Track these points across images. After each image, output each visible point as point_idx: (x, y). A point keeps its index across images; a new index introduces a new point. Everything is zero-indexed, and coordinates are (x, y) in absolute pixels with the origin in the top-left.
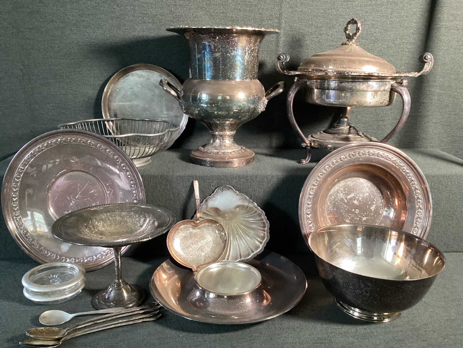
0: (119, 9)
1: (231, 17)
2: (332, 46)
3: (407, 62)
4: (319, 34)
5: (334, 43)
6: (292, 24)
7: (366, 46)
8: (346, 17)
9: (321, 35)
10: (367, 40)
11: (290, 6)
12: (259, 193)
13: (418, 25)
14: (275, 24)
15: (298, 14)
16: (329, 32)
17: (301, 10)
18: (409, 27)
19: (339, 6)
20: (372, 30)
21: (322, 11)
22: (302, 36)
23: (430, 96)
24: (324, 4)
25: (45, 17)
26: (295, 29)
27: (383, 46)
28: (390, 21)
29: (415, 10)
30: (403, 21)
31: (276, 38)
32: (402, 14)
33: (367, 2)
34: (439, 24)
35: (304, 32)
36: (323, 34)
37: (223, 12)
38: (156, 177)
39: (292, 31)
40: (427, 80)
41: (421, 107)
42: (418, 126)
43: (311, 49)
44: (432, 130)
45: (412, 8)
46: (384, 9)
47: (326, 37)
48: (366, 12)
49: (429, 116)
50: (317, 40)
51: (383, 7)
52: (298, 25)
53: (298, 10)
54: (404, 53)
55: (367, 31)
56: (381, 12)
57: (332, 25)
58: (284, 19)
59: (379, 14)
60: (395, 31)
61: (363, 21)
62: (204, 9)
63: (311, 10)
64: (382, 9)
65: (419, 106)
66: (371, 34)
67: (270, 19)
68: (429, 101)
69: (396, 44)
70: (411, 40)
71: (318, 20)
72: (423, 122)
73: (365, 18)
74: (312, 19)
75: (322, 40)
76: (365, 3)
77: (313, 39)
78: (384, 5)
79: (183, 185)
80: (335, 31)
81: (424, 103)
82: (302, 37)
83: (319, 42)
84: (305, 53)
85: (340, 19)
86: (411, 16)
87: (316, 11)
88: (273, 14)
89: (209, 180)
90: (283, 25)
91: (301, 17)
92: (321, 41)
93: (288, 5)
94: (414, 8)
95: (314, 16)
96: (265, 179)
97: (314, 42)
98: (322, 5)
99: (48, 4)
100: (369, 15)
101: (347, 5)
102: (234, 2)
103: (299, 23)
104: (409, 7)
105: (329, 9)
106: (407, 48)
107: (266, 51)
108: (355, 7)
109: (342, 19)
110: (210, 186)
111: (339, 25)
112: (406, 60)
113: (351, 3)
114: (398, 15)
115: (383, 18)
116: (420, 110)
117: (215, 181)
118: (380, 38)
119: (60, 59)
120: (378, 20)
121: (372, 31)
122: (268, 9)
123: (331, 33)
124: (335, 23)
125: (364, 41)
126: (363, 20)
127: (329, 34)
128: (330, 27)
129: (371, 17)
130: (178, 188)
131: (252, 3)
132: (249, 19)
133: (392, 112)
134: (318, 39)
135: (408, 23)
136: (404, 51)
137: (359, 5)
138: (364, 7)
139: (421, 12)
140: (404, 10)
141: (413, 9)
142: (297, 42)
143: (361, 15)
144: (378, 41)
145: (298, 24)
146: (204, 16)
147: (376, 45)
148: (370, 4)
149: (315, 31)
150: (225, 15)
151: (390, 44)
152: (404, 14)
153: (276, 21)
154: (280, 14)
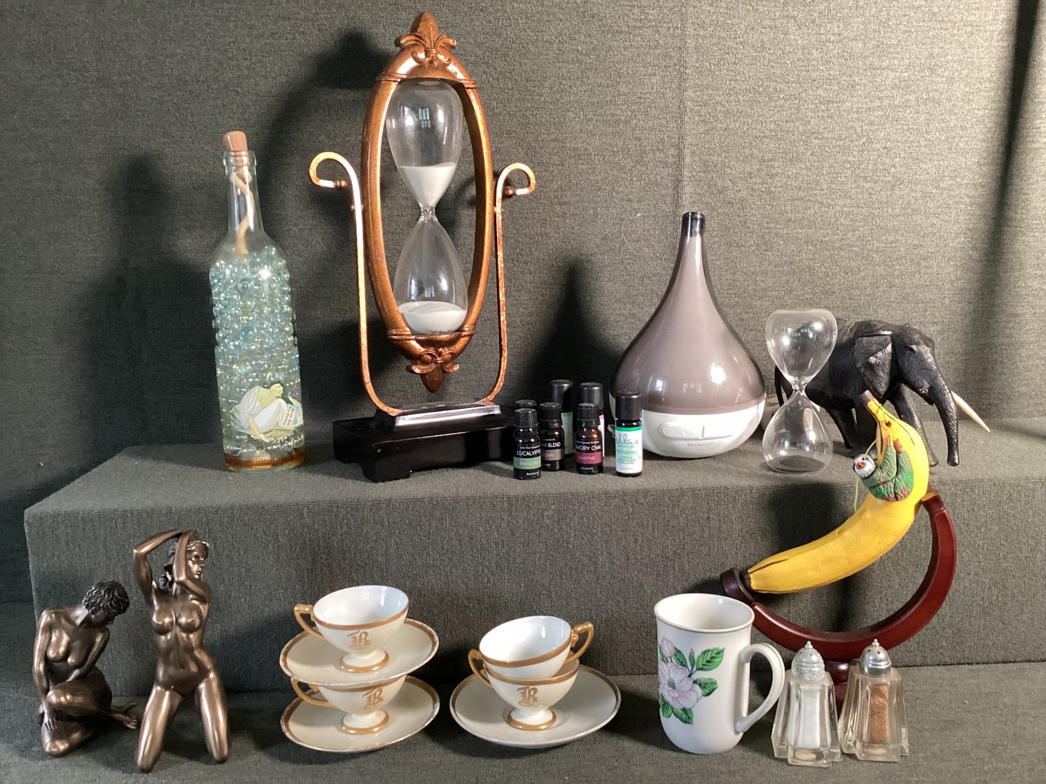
0: (331, 143)
1: (575, 149)
2: (798, 199)
3: (971, 226)
4: (767, 175)
5: (802, 194)
6: (707, 158)
7: (874, 197)
8: (826, 135)
9: (772, 176)
10: (876, 182)
11: (702, 118)
12: (654, 529)
13: (990, 145)
14: (671, 160)
15: (719, 134)
16: (789, 171)
17: (725, 126)
18: (971, 149)
19: (809, 114)
20: (887, 161)
21: (772, 126)
22: (730, 180)
23: (1030, 298)
24: (776, 110)
25: (174, 165)
26: (715, 166)
27: (913, 194)
28: (925, 140)
29: (980, 113)
30: (954, 138)
31: (674, 189)
32: (952, 124)
33: (871, 102)
34: (1038, 142)
35: (734, 172)
36: (777, 174)
37: (556, 140)
38: (421, 500)
39: (708, 172)
40: (1021, 264)
41: (1010, 325)
42: (1008, 368)
43: (752, 209)
44: (1040, 374)
45: (974, 109)
46: (911, 115)
47: (784, 180)
48: (871, 123)
49: (1030, 343)
50: (764, 189)
51: (908, 111)
52: (720, 159)
53: (719, 125)
54: (963, 207)
55: (876, 164)
56: (902, 122)
57: (795, 155)
58: (690, 147)
59: (899, 127)
60: (937, 160)
61: (864, 143)
62: (514, 134)
63: (748, 124)
64: (906, 115)
65: (1005, 322)
66: (885, 169)
67: (659, 150)
68: (1028, 311)
69: (942, 188)
70: (976, 177)
71: (764, 146)
72: (1018, 359)
73: (868, 135)
74: (750, 143)
75: (775, 187)
76: (867, 103)
77: (756, 187)
78: (909, 107)
79: (481, 518)
80: (803, 166)
81: (1016, 315)
82: (730, 183)
83: (769, 193)
84: (739, 216)
85: (813, 140)
86: (972, 128)
87: (758, 127)
88: (666, 138)
89: (539, 503)
90: (688, 160)
91: (727, 140)
92: (772, 189)
93: (697, 118)
94: (978, 109)
95: (756, 137)
96: (667, 499)
97: (758, 193)
98: (771, 113)
99: (182, 137)
100: (877, 129)
101: (828, 110)
102: (579, 118)
103: (722, 154)
104: (967, 108)
105: (787, 122)
106: (968, 196)
107: (653, 216)
108: (845, 114)
109: (817, 141)
110: (543, 517)
111: (812, 154)
112: (968, 222)
113: (835, 105)
114: (943, 125)
115: (908, 134)
116: (1008, 331)
117: (553, 507)
118: (906, 176)
119: (205, 253)
120: (899, 138)
121: (886, 164)
122: (653, 129)
123: (795, 171)
124: (801, 149)
125: (868, 185)
126: (864, 140)
127: (790, 173)
128: (791, 160)
129: (882, 134)
130: (470, 524)
131: (617, 118)
132: (613, 152)
133: (943, 338)
134: (767, 186)
135: (967, 141)
136: (961, 202)
137: (855, 110)
138: (866, 112)
139: (993, 118)
140: (955, 114)
141: (976, 111)
142: (720, 194)
143: (859, 130)
144: (900, 184)
145: (720, 156)
146: (515, 150)
147: (898, 193)
148: (879, 107)
149: (759, 170)
150: (561, 144)
151: (930, 189)
152: (957, 123)
153: (672, 151)
154: (682, 138)
